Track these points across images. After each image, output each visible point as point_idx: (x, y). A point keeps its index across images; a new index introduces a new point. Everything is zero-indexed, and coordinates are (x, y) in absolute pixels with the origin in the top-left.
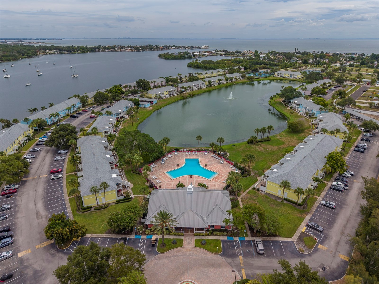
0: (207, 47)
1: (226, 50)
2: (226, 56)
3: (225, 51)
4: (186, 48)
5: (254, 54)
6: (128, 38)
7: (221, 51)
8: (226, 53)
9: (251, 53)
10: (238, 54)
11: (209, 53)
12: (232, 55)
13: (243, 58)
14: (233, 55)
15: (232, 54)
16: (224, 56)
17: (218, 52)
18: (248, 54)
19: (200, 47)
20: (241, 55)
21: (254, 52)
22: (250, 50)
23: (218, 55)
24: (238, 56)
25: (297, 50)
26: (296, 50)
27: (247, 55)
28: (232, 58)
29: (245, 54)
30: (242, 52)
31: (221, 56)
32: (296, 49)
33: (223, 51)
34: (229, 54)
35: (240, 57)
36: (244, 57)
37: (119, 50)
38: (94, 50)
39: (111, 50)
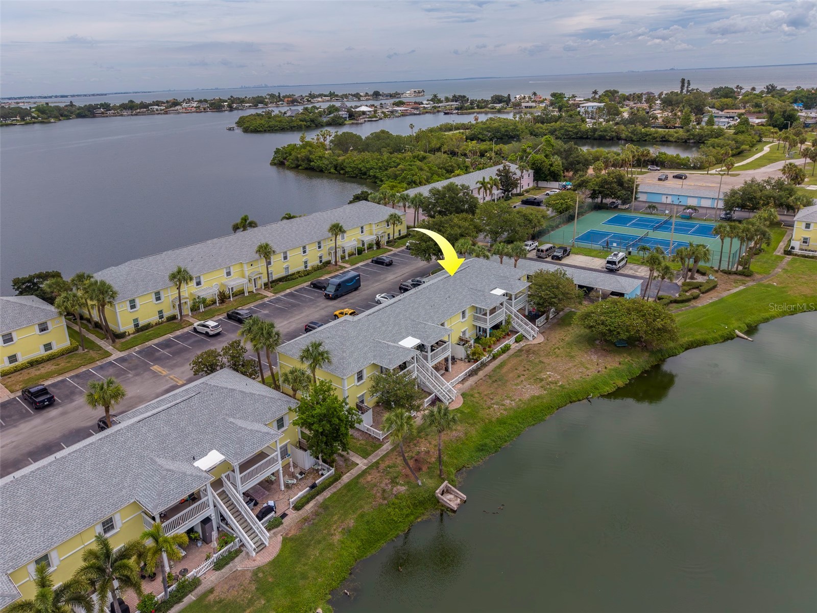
0: (419, 93)
1: (464, 97)
2: (462, 114)
3: (462, 99)
4: (359, 99)
5: (552, 104)
7: (447, 100)
8: (463, 104)
9: (542, 102)
10: (498, 106)
11: (408, 108)
12: (481, 108)
13: (521, 118)
14: (483, 110)
15: (481, 106)
16: (458, 114)
17: (441, 102)
18: (534, 104)
19: (399, 94)
20: (508, 109)
21: (549, 97)
22: (535, 94)
23: (438, 112)
24: (499, 111)
25: (689, 84)
26: (686, 85)
27: (531, 107)
28: (476, 119)
29: (523, 105)
30: (513, 100)
31: (446, 114)
32: (686, 82)
33: (455, 99)
34: (473, 108)
35: (508, 113)
36: (520, 113)
37: (161, 110)
38: (88, 112)
39: (138, 110)
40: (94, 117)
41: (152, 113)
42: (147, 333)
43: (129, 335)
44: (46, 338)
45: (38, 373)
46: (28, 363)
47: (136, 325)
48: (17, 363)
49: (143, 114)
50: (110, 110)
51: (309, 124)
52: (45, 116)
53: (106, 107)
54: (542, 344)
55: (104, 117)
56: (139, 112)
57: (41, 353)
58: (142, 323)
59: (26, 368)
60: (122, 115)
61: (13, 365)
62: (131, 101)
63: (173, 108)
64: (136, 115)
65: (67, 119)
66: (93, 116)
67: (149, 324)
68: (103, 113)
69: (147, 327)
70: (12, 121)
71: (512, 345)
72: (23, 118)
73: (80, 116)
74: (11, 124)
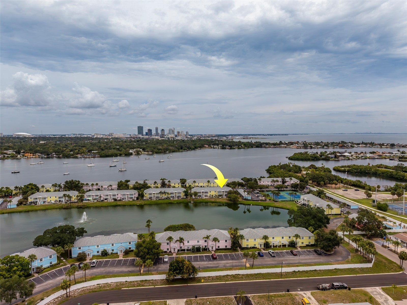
6: (369, 132)
37: (284, 146)
38: (259, 145)
39: (276, 146)
41: (281, 147)
49: (278, 147)
50: (267, 145)
51: (313, 158)
52: (245, 146)
55: (264, 148)
56: (276, 147)
60: (270, 147)
63: (288, 146)
66: (261, 147)
68: (265, 146)
70: (235, 147)
71: (220, 197)
72: (239, 146)
73: (257, 147)
74: (234, 148)
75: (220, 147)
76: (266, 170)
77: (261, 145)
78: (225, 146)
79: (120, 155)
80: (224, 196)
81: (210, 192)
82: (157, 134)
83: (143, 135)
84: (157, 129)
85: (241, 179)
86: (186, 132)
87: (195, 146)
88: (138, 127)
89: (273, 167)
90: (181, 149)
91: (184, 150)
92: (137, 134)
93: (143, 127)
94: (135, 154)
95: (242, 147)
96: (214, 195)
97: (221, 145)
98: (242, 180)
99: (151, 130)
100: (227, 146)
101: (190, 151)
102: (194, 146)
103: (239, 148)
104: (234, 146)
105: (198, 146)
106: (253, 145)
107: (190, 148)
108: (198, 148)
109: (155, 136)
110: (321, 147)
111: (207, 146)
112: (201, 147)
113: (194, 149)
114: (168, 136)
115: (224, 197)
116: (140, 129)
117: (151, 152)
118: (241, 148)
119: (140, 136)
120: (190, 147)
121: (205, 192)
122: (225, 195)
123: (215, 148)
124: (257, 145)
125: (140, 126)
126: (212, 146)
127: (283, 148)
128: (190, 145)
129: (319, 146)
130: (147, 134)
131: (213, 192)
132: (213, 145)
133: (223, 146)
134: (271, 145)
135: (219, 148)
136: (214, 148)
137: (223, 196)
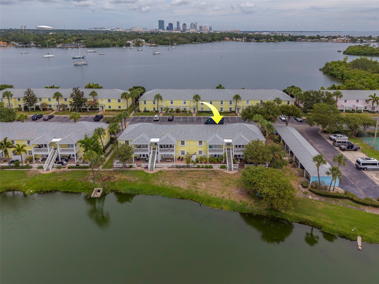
37: (325, 40)
38: (293, 39)
40: (296, 41)
41: (321, 41)
42: (147, 113)
43: (141, 112)
44: (119, 104)
45: (112, 113)
46: (112, 110)
47: (145, 110)
48: (110, 109)
49: (317, 41)
50: (303, 39)
52: (276, 39)
53: (303, 37)
54: (228, 174)
55: (300, 41)
56: (315, 40)
57: (117, 108)
58: (147, 110)
59: (112, 111)
60: (307, 41)
61: (109, 109)
62: (318, 36)
63: (330, 40)
64: (314, 41)
65: (284, 41)
67: (149, 111)
68: (300, 40)
69: (148, 111)
70: (263, 40)
71: (216, 167)
72: (267, 40)
73: (290, 40)
74: (262, 42)
75: (244, 40)
76: (320, 70)
77: (295, 39)
78: (250, 39)
79: (114, 45)
80: (230, 161)
81: (183, 143)
82: (178, 28)
83: (164, 29)
84: (178, 23)
85: (284, 91)
86: (210, 27)
87: (213, 37)
88: (159, 21)
89: (337, 64)
90: (195, 41)
91: (198, 41)
92: (158, 28)
93: (164, 21)
94: (134, 45)
95: (271, 40)
96: (194, 158)
97: (246, 38)
98: (287, 93)
99: (172, 24)
100: (253, 38)
101: (206, 43)
102: (211, 38)
103: (268, 42)
104: (261, 39)
105: (217, 38)
106: (285, 38)
107: (207, 40)
108: (216, 40)
109: (176, 30)
110: (374, 41)
111: (228, 39)
112: (221, 40)
113: (211, 42)
114: (189, 30)
115: (230, 166)
116: (161, 23)
117: (155, 43)
118: (270, 42)
119: (161, 31)
120: (207, 38)
121: (161, 146)
122: (236, 156)
123: (238, 41)
124: (290, 38)
125: (161, 20)
126: (234, 39)
127: (324, 42)
128: (207, 37)
129: (371, 40)
130: (168, 29)
131: (192, 143)
132: (235, 37)
133: (247, 39)
134: (308, 39)
135: (242, 41)
136: (236, 41)
137: (225, 162)
